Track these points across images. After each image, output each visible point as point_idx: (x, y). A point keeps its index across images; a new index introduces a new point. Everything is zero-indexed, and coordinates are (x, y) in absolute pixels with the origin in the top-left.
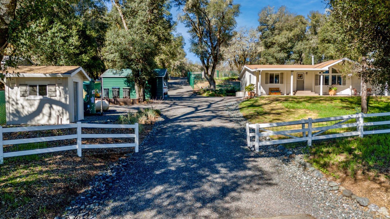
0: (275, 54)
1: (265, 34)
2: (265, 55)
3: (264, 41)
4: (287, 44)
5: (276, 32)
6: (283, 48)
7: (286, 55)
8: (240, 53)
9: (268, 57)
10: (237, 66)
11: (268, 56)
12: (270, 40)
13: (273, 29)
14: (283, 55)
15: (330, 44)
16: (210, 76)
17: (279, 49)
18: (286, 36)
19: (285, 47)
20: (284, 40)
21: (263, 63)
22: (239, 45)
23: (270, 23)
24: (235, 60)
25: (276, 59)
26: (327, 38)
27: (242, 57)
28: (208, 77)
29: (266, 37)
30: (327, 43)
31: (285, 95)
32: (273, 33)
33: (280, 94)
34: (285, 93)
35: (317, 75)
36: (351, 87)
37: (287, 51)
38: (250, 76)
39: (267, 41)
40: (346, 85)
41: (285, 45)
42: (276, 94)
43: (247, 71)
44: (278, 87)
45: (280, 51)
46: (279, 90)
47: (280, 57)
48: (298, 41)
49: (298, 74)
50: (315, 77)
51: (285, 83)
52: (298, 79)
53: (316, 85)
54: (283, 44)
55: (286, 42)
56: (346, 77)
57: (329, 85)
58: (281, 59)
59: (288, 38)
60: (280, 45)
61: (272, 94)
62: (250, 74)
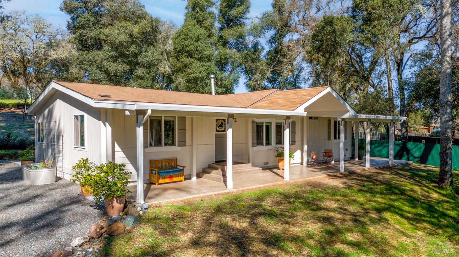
0: (105, 63)
1: (82, 20)
3: (78, 34)
4: (130, 46)
5: (105, 20)
6: (120, 53)
7: (127, 68)
8: (16, 55)
10: (10, 79)
11: (90, 65)
12: (93, 34)
14: (120, 67)
15: (193, 60)
17: (113, 53)
18: (127, 31)
19: (125, 52)
20: (123, 38)
21: (77, 78)
22: (13, 42)
24: (6, 67)
25: (107, 72)
26: (188, 49)
27: (18, 63)
29: (83, 27)
30: (187, 57)
31: (194, 178)
32: (98, 21)
33: (182, 178)
34: (195, 172)
35: (253, 122)
36: (305, 147)
37: (129, 61)
38: (76, 117)
39: (85, 36)
40: (297, 143)
41: (126, 48)
42: (174, 179)
43: (61, 100)
44: (174, 156)
45: (115, 59)
46: (176, 166)
47: (116, 72)
48: (148, 46)
49: (217, 120)
50: (252, 125)
51: (192, 145)
52: (217, 131)
53: (253, 146)
54: (122, 45)
55: (127, 43)
56: (296, 126)
57: (271, 145)
58: (118, 74)
59: (131, 36)
60: (116, 47)
61: (161, 181)
62: (79, 113)
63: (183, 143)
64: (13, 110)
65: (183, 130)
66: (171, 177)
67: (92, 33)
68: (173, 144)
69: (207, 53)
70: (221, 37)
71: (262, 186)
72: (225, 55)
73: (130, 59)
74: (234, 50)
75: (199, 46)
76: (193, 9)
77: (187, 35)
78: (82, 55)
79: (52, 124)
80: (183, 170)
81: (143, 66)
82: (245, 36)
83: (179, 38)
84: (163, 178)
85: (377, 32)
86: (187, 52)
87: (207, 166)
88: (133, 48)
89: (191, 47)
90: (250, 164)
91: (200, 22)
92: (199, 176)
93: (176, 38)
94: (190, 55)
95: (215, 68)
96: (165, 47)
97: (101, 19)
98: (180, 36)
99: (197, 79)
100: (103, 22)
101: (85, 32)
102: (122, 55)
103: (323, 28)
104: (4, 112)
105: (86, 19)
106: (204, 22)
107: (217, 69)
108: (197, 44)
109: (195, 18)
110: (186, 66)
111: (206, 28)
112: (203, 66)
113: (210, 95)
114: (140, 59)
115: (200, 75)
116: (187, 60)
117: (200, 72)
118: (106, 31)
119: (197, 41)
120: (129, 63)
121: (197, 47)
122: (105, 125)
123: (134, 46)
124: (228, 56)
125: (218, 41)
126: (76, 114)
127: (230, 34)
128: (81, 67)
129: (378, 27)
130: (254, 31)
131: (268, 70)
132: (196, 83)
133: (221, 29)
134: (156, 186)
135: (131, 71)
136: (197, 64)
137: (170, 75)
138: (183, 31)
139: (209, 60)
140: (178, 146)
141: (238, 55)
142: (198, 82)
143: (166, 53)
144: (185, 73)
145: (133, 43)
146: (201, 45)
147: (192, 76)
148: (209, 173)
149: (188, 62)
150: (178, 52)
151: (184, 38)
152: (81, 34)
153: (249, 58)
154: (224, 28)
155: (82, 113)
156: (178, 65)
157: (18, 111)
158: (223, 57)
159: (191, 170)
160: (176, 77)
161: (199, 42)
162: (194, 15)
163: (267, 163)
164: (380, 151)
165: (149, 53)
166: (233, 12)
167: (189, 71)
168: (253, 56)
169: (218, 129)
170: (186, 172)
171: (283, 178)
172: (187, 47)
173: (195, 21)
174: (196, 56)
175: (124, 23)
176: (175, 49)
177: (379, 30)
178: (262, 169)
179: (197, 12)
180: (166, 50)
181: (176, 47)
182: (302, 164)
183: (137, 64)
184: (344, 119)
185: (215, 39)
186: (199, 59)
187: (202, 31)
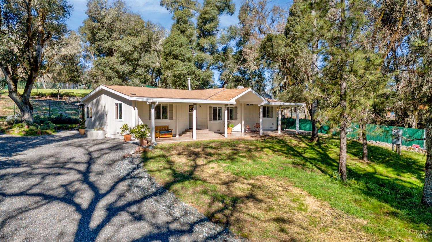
0: (116, 66)
2: (100, 64)
4: (133, 54)
5: (115, 35)
6: (127, 58)
7: (131, 68)
9: (104, 69)
11: (105, 67)
13: (110, 30)
14: (126, 68)
15: (177, 61)
16: (22, 96)
17: (122, 59)
18: (132, 43)
19: (130, 57)
20: (129, 48)
23: (107, 20)
25: (117, 72)
26: (174, 53)
28: (18, 99)
29: (100, 40)
30: (173, 58)
31: (177, 136)
32: (111, 35)
33: (171, 136)
34: (178, 133)
35: (210, 107)
36: (243, 122)
37: (133, 64)
38: (117, 104)
39: (101, 46)
40: (238, 119)
41: (131, 55)
42: (167, 136)
43: (105, 94)
44: (167, 125)
45: (123, 63)
46: (168, 129)
47: (124, 71)
48: (146, 52)
49: (190, 106)
50: (210, 109)
51: (176, 119)
52: (190, 112)
53: (210, 121)
54: (128, 53)
55: (132, 51)
56: (238, 109)
57: (222, 120)
58: (125, 73)
59: (134, 46)
60: (123, 55)
61: (161, 136)
62: (119, 102)
63: (171, 118)
64: (49, 98)
65: (171, 111)
66: (165, 135)
67: (106, 44)
68: (166, 118)
69: (188, 56)
70: (198, 44)
71: (211, 139)
72: (201, 57)
73: (133, 62)
74: (208, 54)
75: (182, 51)
76: (178, 22)
77: (174, 43)
78: (100, 59)
79: (99, 108)
80: (171, 131)
81: (142, 67)
82: (216, 44)
83: (167, 44)
84: (162, 135)
85: (298, 48)
86: (173, 55)
87: (184, 130)
88: (136, 55)
89: (176, 51)
90: (208, 130)
91: (183, 32)
92: (180, 135)
93: (165, 44)
94: (176, 57)
95: (193, 68)
96: (156, 47)
97: (113, 34)
98: (168, 43)
99: (181, 75)
100: (114, 36)
101: (102, 43)
102: (128, 60)
103: (266, 43)
104: (43, 99)
105: (103, 34)
106: (186, 32)
107: (195, 67)
108: (180, 49)
109: (180, 29)
110: (172, 65)
111: (187, 36)
112: (185, 65)
113: (187, 91)
114: (140, 62)
115: (183, 72)
116: (174, 61)
117: (183, 70)
118: (117, 43)
119: (180, 47)
120: (133, 65)
121: (180, 52)
122: (134, 109)
123: (136, 53)
124: (203, 58)
125: (196, 47)
126: (116, 103)
127: (205, 42)
128: (99, 68)
129: (299, 45)
130: (222, 40)
131: (235, 67)
132: (180, 78)
133: (199, 37)
134: (159, 139)
135: (134, 71)
136: (180, 63)
137: (159, 69)
138: (170, 39)
139: (190, 61)
140: (169, 119)
141: (211, 57)
142: (182, 77)
143: (157, 51)
144: (171, 71)
145: (135, 51)
146: (183, 50)
147: (177, 73)
148: (185, 134)
149: (174, 62)
150: (167, 55)
151: (171, 45)
152: (99, 45)
153: (220, 59)
154: (201, 37)
155: (120, 102)
156: (166, 65)
157: (53, 99)
158: (200, 59)
159: (176, 132)
160: (165, 71)
161: (182, 48)
162: (179, 27)
163: (220, 130)
164: (305, 126)
165: (146, 58)
166: (207, 26)
167: (175, 69)
168: (223, 57)
169: (191, 111)
170: (173, 133)
171: (224, 136)
172: (173, 51)
173: (179, 32)
174: (180, 58)
175: (130, 38)
176: (164, 52)
177: (298, 47)
178: (215, 133)
179: (181, 25)
180: (156, 49)
181: (165, 51)
182: (241, 131)
183: (138, 65)
184: (262, 105)
185: (194, 44)
186: (182, 60)
187: (184, 39)
